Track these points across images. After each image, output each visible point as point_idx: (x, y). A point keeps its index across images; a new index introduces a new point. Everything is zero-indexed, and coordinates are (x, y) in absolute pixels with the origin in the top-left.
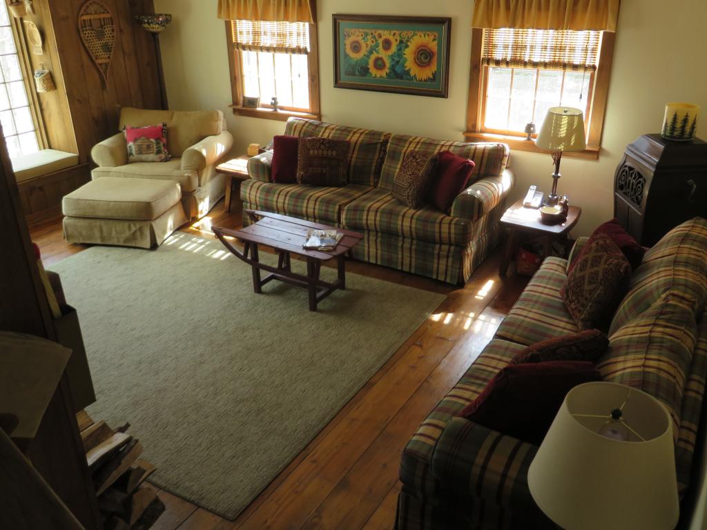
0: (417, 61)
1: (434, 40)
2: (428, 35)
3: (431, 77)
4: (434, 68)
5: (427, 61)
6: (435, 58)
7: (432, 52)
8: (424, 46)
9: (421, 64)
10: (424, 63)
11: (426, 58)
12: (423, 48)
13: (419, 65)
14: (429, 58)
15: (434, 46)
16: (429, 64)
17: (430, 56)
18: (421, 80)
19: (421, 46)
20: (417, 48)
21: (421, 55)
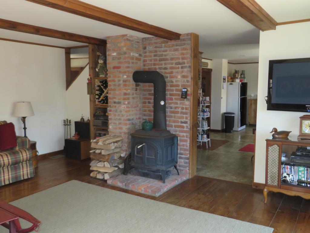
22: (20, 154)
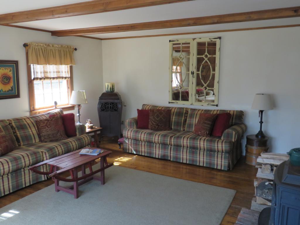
0: (2, 82)
1: (10, 71)
2: (7, 69)
3: (11, 89)
4: (12, 84)
5: (8, 81)
6: (12, 80)
7: (10, 77)
8: (5, 74)
9: (5, 83)
10: (6, 83)
11: (7, 80)
12: (5, 75)
13: (4, 84)
14: (8, 80)
15: (10, 74)
16: (9, 83)
17: (9, 78)
18: (6, 91)
19: (4, 74)
20: (2, 75)
21: (4, 78)
22: (224, 150)
